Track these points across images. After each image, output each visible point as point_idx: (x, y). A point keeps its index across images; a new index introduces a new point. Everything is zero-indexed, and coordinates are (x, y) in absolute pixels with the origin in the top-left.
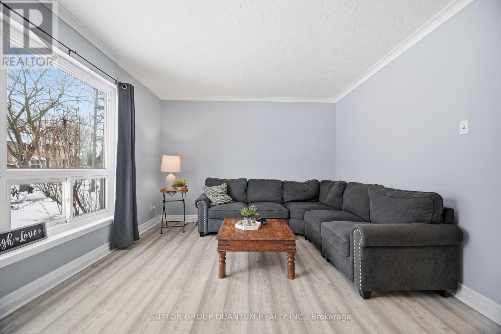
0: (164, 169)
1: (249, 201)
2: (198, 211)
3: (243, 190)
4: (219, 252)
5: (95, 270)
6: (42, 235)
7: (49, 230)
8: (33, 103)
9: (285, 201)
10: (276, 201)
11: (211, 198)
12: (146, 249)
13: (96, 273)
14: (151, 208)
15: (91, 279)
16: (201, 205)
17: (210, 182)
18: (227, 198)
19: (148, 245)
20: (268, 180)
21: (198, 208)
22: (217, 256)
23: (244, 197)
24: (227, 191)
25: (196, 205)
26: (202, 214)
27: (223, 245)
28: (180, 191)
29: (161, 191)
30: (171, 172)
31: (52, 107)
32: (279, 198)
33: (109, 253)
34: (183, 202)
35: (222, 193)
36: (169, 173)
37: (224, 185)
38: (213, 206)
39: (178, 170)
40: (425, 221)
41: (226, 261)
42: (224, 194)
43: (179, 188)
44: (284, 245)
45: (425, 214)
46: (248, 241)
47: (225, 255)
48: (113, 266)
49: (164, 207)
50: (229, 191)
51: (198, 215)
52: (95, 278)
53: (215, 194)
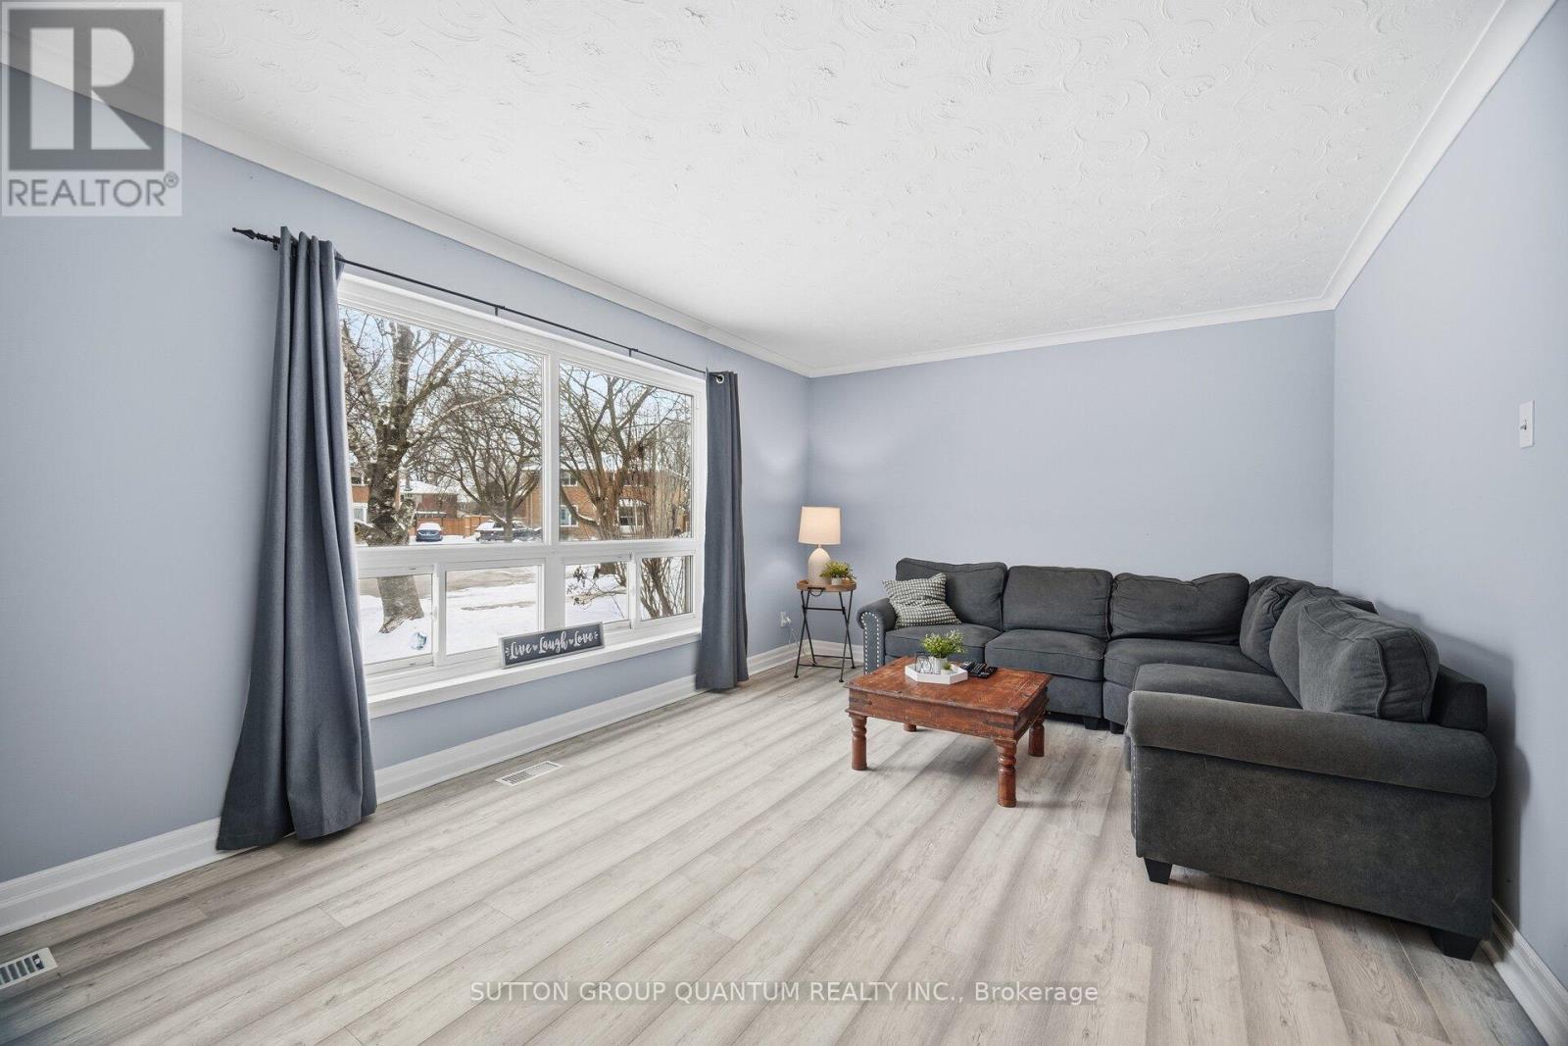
0: (805, 538)
1: (1006, 625)
2: (865, 635)
3: (990, 595)
4: (851, 714)
5: (666, 714)
6: (598, 643)
7: (606, 636)
8: (620, 391)
9: (1116, 633)
10: (1086, 632)
11: (900, 609)
12: (754, 699)
13: (665, 719)
14: (783, 621)
15: (657, 724)
16: (871, 621)
17: (908, 569)
18: (942, 611)
19: (761, 693)
20: (1069, 571)
21: (863, 627)
22: (848, 723)
23: (992, 614)
24: (946, 593)
25: (860, 620)
26: (872, 643)
27: (857, 701)
28: (836, 587)
29: (799, 586)
30: (820, 543)
31: (650, 394)
32: (1096, 623)
33: (695, 694)
34: (844, 613)
35: (929, 597)
36: (816, 546)
37: (938, 579)
38: (901, 627)
39: (834, 539)
40: (1364, 708)
41: (867, 735)
42: (935, 601)
43: (835, 582)
44: (987, 722)
45: (1365, 688)
46: (906, 699)
47: (865, 721)
48: (692, 714)
49: (805, 621)
50: (949, 595)
51: (865, 644)
52: (662, 724)
53: (909, 599)
